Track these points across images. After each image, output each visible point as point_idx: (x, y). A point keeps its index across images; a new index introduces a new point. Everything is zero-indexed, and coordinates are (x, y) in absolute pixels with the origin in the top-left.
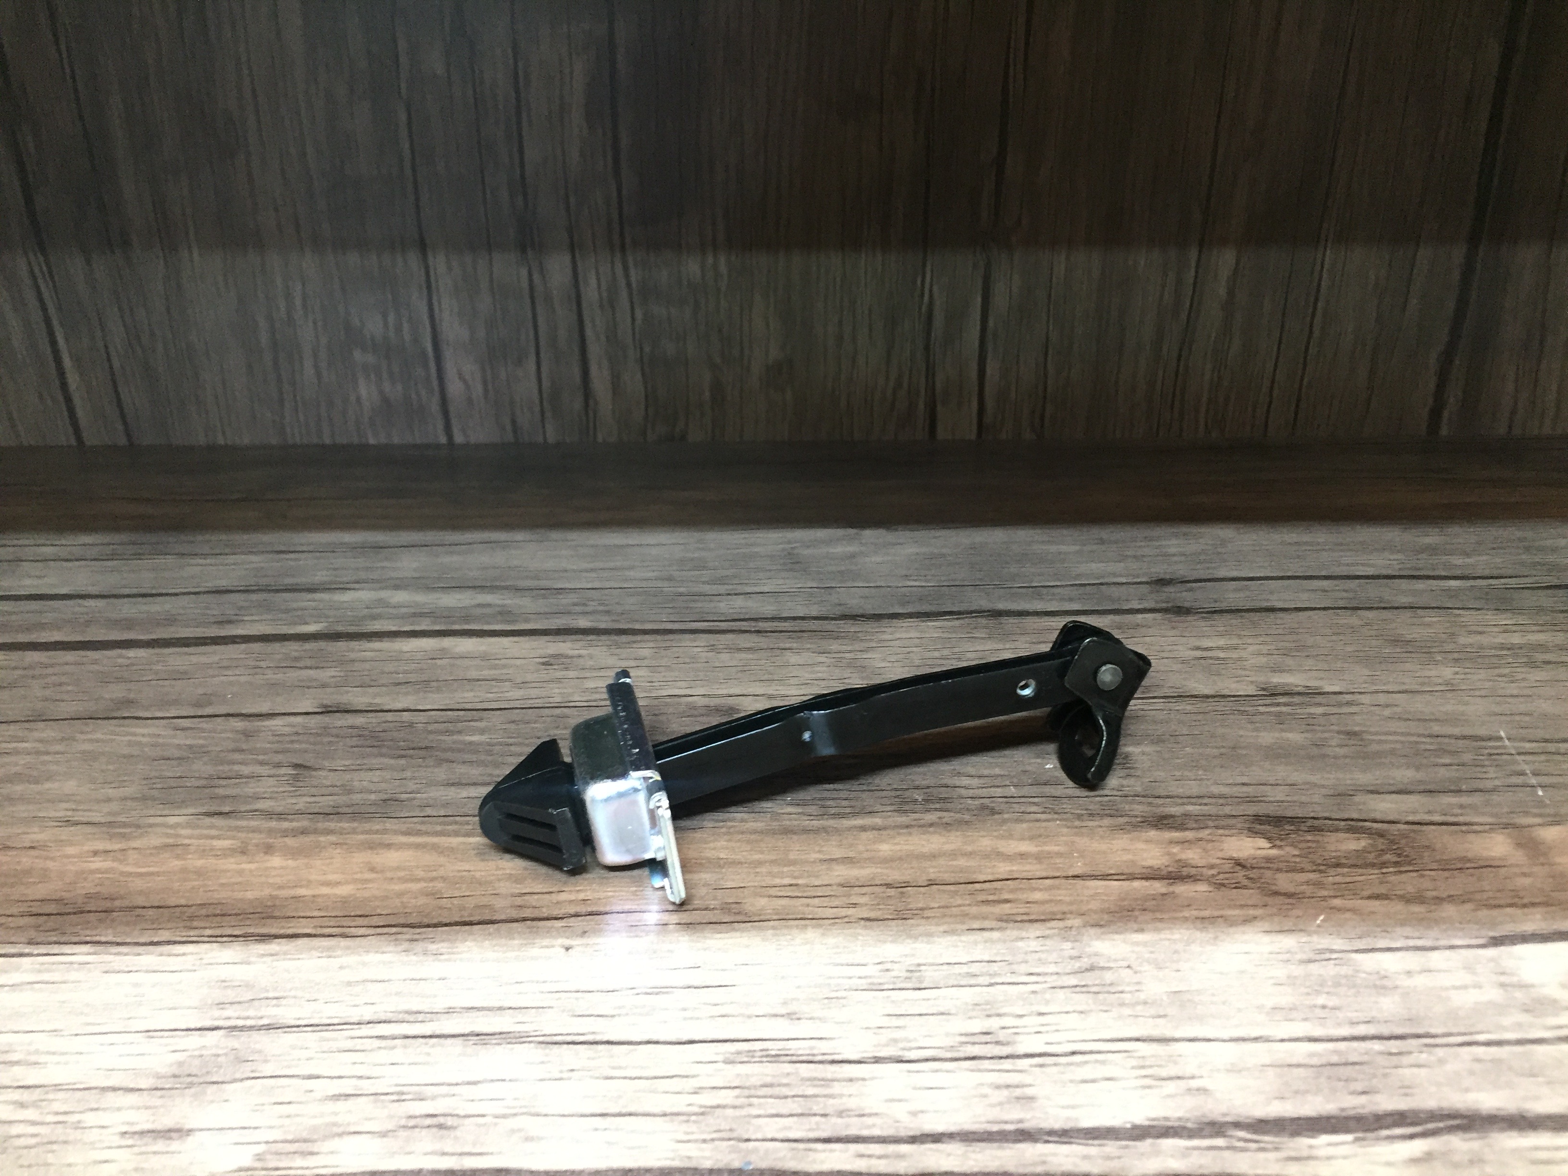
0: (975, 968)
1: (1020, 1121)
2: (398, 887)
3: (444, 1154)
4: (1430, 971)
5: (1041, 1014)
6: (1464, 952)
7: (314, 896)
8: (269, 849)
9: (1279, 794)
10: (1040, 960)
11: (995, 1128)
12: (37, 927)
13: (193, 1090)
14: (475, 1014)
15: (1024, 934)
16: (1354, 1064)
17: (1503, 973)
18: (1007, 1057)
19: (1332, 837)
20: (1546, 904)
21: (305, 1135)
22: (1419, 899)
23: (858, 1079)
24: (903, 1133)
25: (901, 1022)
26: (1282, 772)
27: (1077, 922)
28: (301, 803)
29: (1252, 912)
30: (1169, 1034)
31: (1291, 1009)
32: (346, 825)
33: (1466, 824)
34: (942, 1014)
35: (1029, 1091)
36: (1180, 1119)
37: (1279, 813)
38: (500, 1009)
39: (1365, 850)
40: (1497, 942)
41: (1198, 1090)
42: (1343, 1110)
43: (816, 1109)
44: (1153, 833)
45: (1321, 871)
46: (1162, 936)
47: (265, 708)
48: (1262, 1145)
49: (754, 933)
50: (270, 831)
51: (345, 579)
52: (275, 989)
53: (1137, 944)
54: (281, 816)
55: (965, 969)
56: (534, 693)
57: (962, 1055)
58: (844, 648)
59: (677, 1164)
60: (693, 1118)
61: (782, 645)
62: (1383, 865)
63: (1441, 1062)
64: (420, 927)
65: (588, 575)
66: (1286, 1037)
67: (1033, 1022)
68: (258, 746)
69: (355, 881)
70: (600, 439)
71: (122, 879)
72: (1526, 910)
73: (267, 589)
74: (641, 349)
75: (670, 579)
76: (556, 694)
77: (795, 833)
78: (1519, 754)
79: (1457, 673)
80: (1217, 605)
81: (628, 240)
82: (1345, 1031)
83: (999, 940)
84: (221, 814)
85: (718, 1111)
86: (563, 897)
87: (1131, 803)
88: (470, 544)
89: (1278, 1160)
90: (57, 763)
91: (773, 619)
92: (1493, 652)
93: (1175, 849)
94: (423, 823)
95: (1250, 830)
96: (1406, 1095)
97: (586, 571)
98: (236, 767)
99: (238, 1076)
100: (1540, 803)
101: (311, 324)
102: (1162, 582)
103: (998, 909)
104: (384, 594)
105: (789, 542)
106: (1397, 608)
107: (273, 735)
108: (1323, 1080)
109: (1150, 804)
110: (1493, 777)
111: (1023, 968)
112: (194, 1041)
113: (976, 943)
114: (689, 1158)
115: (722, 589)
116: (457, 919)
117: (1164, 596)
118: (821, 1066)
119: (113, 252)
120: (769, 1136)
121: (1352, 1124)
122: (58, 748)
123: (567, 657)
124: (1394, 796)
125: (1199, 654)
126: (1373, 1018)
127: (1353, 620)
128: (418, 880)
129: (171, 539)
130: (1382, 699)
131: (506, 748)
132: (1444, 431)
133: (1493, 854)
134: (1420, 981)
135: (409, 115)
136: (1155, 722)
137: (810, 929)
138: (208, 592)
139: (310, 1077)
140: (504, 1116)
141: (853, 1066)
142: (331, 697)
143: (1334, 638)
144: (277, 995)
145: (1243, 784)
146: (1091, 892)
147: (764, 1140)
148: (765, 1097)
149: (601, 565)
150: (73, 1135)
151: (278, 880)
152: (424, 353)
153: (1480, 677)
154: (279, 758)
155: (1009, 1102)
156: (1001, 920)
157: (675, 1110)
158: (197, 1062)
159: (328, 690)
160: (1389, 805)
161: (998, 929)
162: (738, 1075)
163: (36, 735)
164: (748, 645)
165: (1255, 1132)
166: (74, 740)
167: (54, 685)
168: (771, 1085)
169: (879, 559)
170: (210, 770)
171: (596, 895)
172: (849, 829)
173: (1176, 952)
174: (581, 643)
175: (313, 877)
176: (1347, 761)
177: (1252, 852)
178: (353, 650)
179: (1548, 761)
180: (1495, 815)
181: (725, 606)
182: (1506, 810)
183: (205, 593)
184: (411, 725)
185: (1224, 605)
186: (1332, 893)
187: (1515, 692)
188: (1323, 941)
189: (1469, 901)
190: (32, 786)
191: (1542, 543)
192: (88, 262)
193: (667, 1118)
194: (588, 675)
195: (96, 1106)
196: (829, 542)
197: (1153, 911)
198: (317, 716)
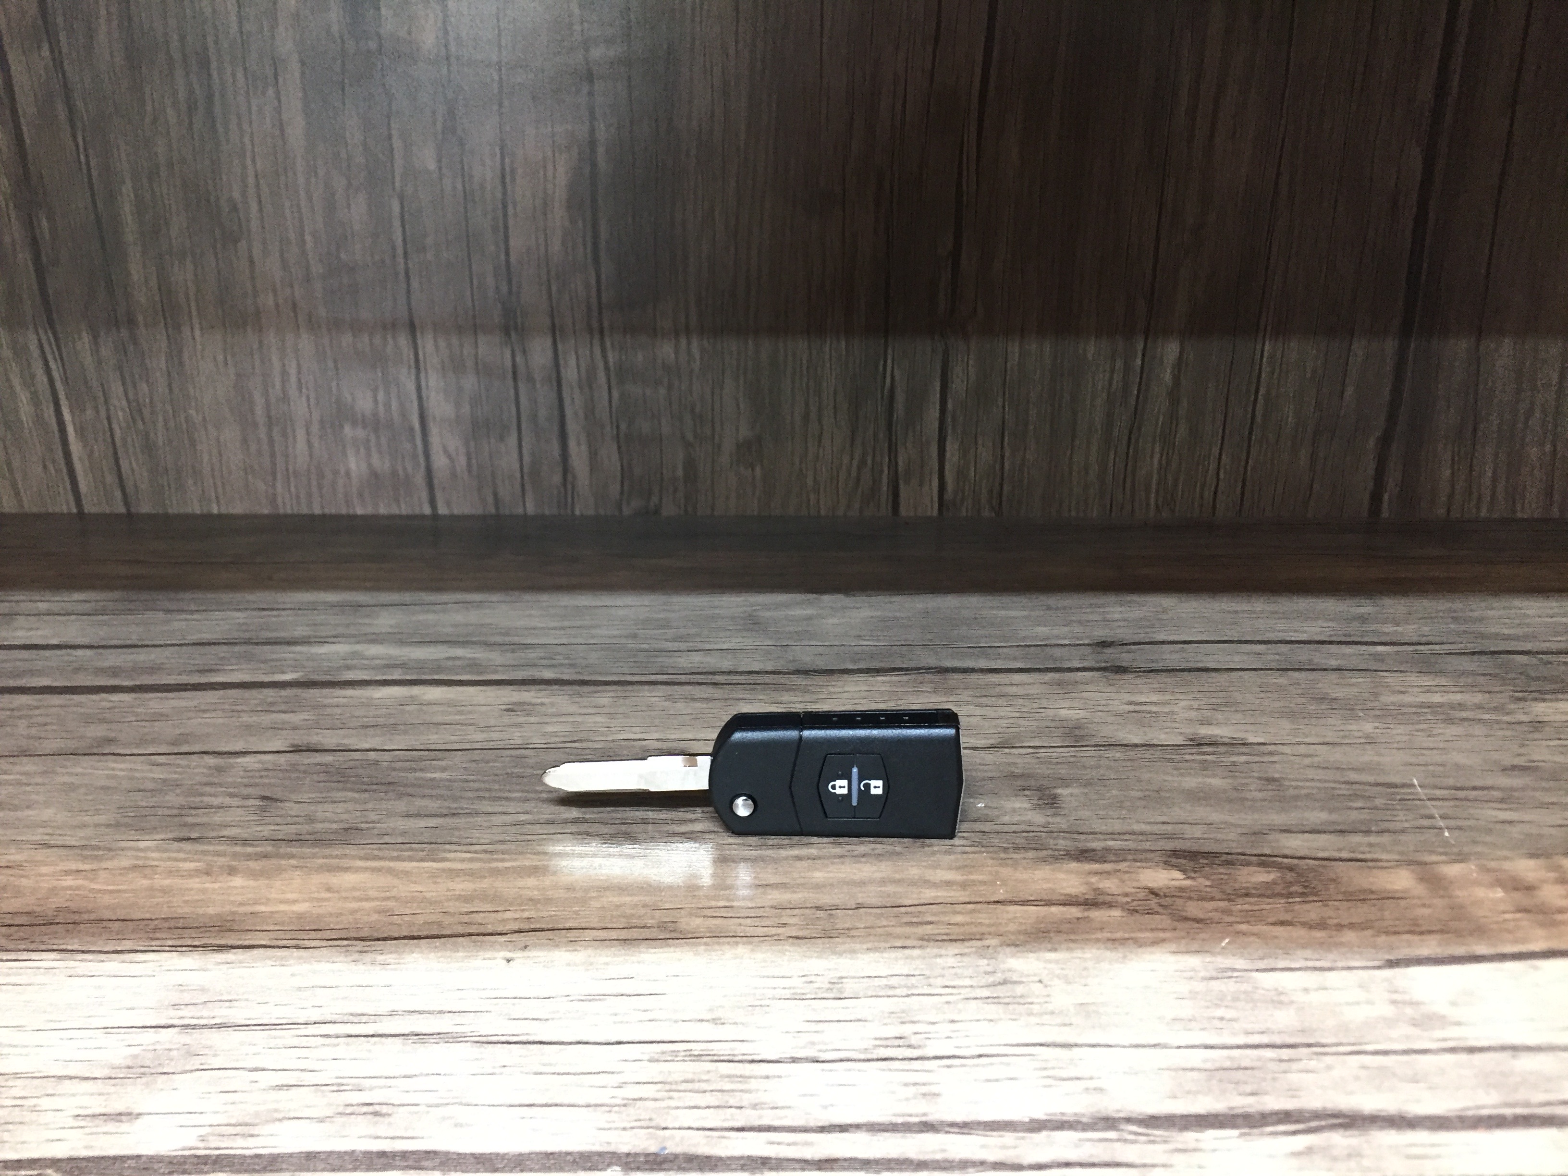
0: (894, 981)
1: (925, 1115)
2: (354, 905)
3: (377, 1137)
4: (1325, 989)
5: (953, 1021)
6: (1360, 972)
7: (272, 912)
8: (232, 871)
9: (1197, 831)
10: (956, 974)
11: (900, 1120)
12: (8, 936)
13: (144, 1080)
14: (417, 1016)
15: (943, 952)
16: (1246, 1069)
17: (1396, 992)
18: (917, 1059)
19: (1245, 870)
20: (1442, 931)
21: (247, 1119)
22: (1322, 925)
23: (774, 1077)
24: (812, 1123)
25: (820, 1027)
26: (1202, 812)
27: (993, 942)
28: (266, 831)
29: (1162, 935)
30: (1072, 1041)
31: (1190, 1020)
32: (307, 851)
33: (1372, 860)
34: (859, 1020)
35: (933, 1089)
36: (1076, 1114)
37: (1195, 848)
38: (440, 1012)
39: (1274, 883)
40: (1392, 964)
41: (1095, 1089)
42: (1232, 1108)
43: (732, 1102)
44: (1074, 865)
45: (1230, 900)
46: (1075, 955)
47: (239, 746)
48: (1152, 1138)
49: (687, 948)
50: (235, 855)
51: (323, 634)
52: (229, 993)
53: (1050, 961)
54: (245, 842)
55: (884, 982)
56: (495, 736)
57: (875, 1057)
58: (795, 699)
59: (597, 1148)
60: (616, 1109)
61: (735, 696)
62: (1290, 895)
63: (1329, 1068)
64: (370, 940)
65: (558, 632)
66: (1183, 1044)
67: (945, 1029)
68: (230, 780)
69: (311, 900)
70: (577, 513)
71: (91, 895)
72: (1424, 937)
73: (248, 642)
74: (618, 427)
75: (635, 636)
76: (517, 737)
77: (733, 861)
78: (1429, 799)
79: (1377, 728)
80: (1154, 665)
81: (606, 324)
82: (1241, 1040)
83: (919, 957)
84: (189, 839)
85: (639, 1103)
86: (508, 915)
87: (1055, 838)
88: (446, 603)
89: (1165, 1152)
90: (38, 793)
91: (730, 673)
92: (1414, 710)
93: (1094, 879)
94: (380, 849)
95: (1166, 863)
96: (1293, 1097)
97: (555, 628)
98: (206, 799)
99: (188, 1068)
100: (1446, 843)
101: (304, 399)
102: (1104, 644)
103: (920, 930)
104: (358, 647)
105: (752, 605)
106: (1325, 670)
107: (245, 771)
108: (1214, 1082)
109: (1074, 839)
110: (1403, 819)
111: (940, 981)
112: (150, 1036)
113: (896, 959)
114: (608, 1143)
115: (683, 646)
116: (405, 934)
117: (1104, 657)
118: (740, 1065)
119: (118, 331)
120: (686, 1125)
121: (1240, 1121)
122: (39, 780)
123: (530, 704)
124: (1306, 835)
125: (1132, 708)
126: (1268, 1029)
127: (1282, 680)
128: (373, 899)
129: (160, 597)
130: (1302, 749)
131: (465, 785)
132: (1385, 514)
133: (1396, 887)
134: (1315, 998)
135: (402, 207)
136: (1085, 767)
137: (740, 946)
138: (194, 644)
139: (256, 1070)
140: (437, 1106)
141: (771, 1065)
142: (301, 738)
143: (1262, 695)
144: (230, 998)
145: (1163, 823)
146: (1010, 916)
147: (680, 1128)
148: (685, 1091)
149: (566, 623)
150: (28, 1116)
151: (239, 899)
152: (412, 429)
153: (1399, 731)
154: (250, 791)
155: (915, 1097)
156: (922, 939)
157: (599, 1102)
158: (150, 1055)
159: (302, 731)
160: (1300, 843)
161: (920, 947)
162: (661, 1072)
163: (17, 768)
164: (705, 696)
165: (1147, 1126)
166: (53, 772)
167: (40, 725)
168: (692, 1081)
169: (835, 621)
170: (181, 800)
171: (541, 914)
172: (786, 858)
173: (1085, 969)
174: (543, 693)
175: (273, 896)
176: (1264, 803)
177: (1166, 882)
178: (326, 697)
179: (1456, 806)
180: (1401, 853)
181: (685, 662)
182: (1412, 848)
183: (188, 644)
184: (376, 763)
185: (1159, 665)
186: (1238, 920)
187: (1431, 745)
188: (1226, 961)
189: (1371, 927)
190: (12, 813)
191: (1471, 614)
192: (95, 338)
193: (591, 1109)
194: (548, 720)
195: (50, 1092)
196: (787, 606)
197: (1067, 934)
198: (288, 755)
